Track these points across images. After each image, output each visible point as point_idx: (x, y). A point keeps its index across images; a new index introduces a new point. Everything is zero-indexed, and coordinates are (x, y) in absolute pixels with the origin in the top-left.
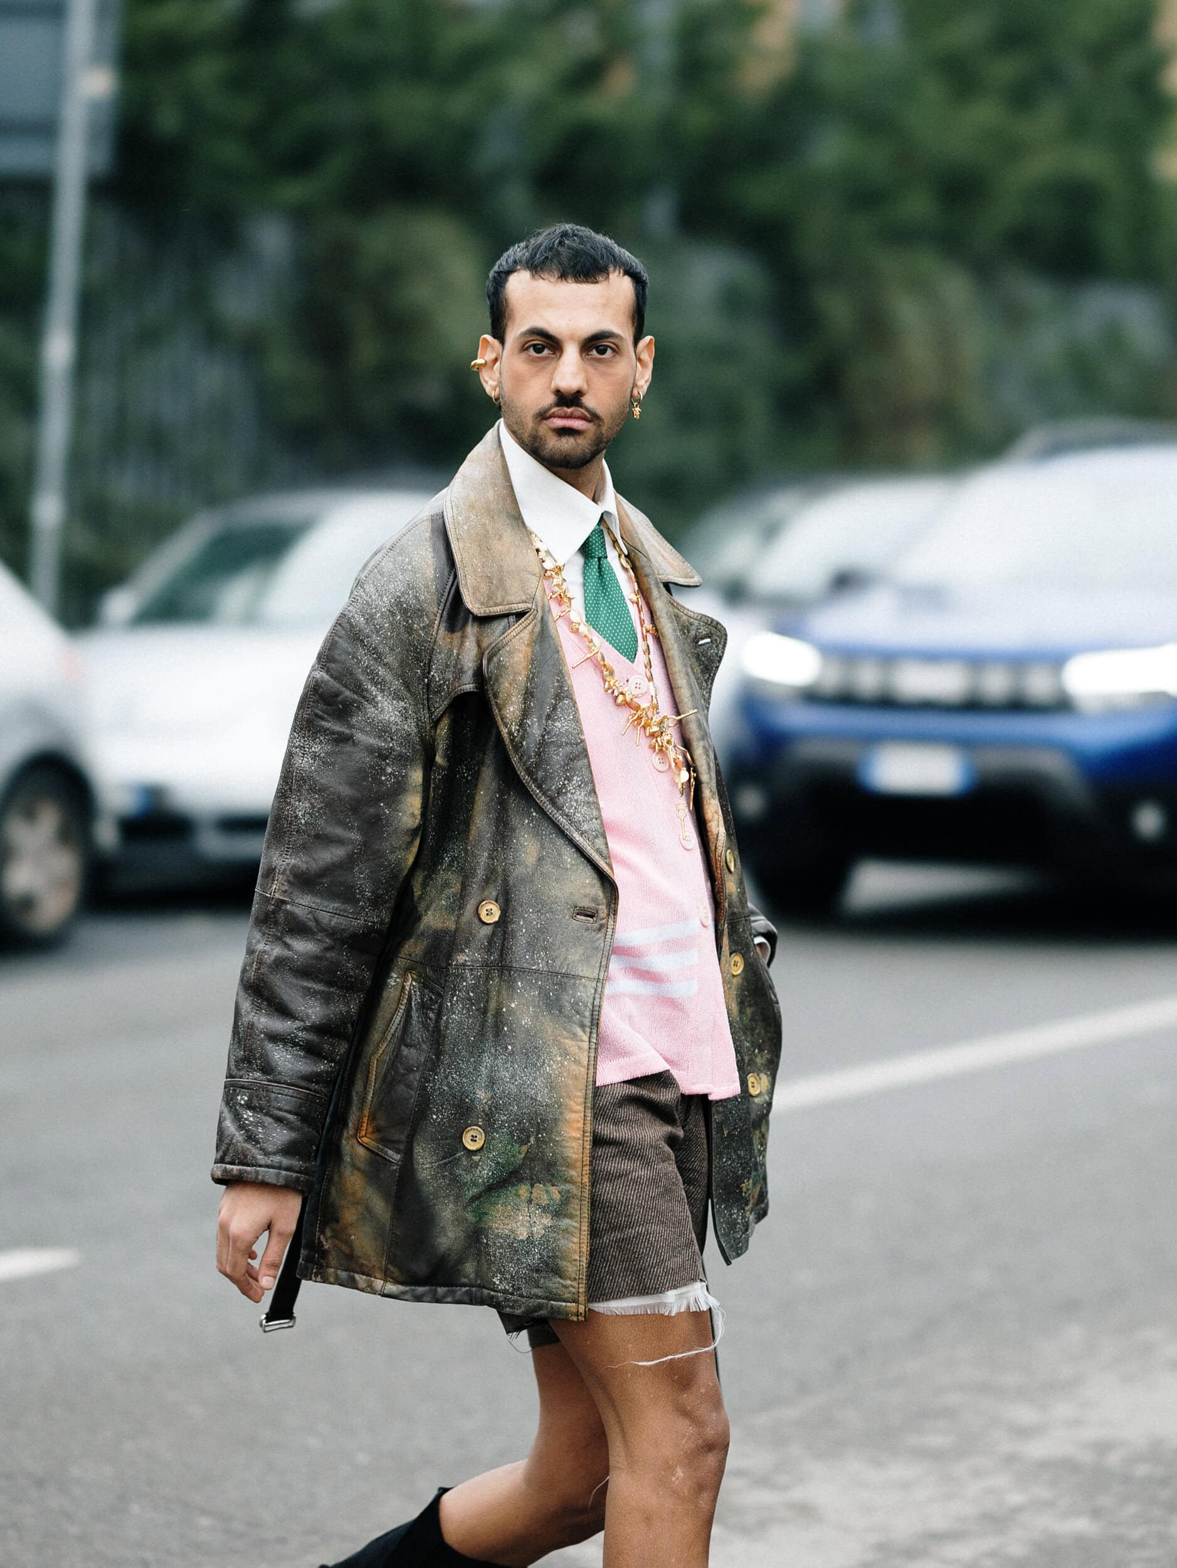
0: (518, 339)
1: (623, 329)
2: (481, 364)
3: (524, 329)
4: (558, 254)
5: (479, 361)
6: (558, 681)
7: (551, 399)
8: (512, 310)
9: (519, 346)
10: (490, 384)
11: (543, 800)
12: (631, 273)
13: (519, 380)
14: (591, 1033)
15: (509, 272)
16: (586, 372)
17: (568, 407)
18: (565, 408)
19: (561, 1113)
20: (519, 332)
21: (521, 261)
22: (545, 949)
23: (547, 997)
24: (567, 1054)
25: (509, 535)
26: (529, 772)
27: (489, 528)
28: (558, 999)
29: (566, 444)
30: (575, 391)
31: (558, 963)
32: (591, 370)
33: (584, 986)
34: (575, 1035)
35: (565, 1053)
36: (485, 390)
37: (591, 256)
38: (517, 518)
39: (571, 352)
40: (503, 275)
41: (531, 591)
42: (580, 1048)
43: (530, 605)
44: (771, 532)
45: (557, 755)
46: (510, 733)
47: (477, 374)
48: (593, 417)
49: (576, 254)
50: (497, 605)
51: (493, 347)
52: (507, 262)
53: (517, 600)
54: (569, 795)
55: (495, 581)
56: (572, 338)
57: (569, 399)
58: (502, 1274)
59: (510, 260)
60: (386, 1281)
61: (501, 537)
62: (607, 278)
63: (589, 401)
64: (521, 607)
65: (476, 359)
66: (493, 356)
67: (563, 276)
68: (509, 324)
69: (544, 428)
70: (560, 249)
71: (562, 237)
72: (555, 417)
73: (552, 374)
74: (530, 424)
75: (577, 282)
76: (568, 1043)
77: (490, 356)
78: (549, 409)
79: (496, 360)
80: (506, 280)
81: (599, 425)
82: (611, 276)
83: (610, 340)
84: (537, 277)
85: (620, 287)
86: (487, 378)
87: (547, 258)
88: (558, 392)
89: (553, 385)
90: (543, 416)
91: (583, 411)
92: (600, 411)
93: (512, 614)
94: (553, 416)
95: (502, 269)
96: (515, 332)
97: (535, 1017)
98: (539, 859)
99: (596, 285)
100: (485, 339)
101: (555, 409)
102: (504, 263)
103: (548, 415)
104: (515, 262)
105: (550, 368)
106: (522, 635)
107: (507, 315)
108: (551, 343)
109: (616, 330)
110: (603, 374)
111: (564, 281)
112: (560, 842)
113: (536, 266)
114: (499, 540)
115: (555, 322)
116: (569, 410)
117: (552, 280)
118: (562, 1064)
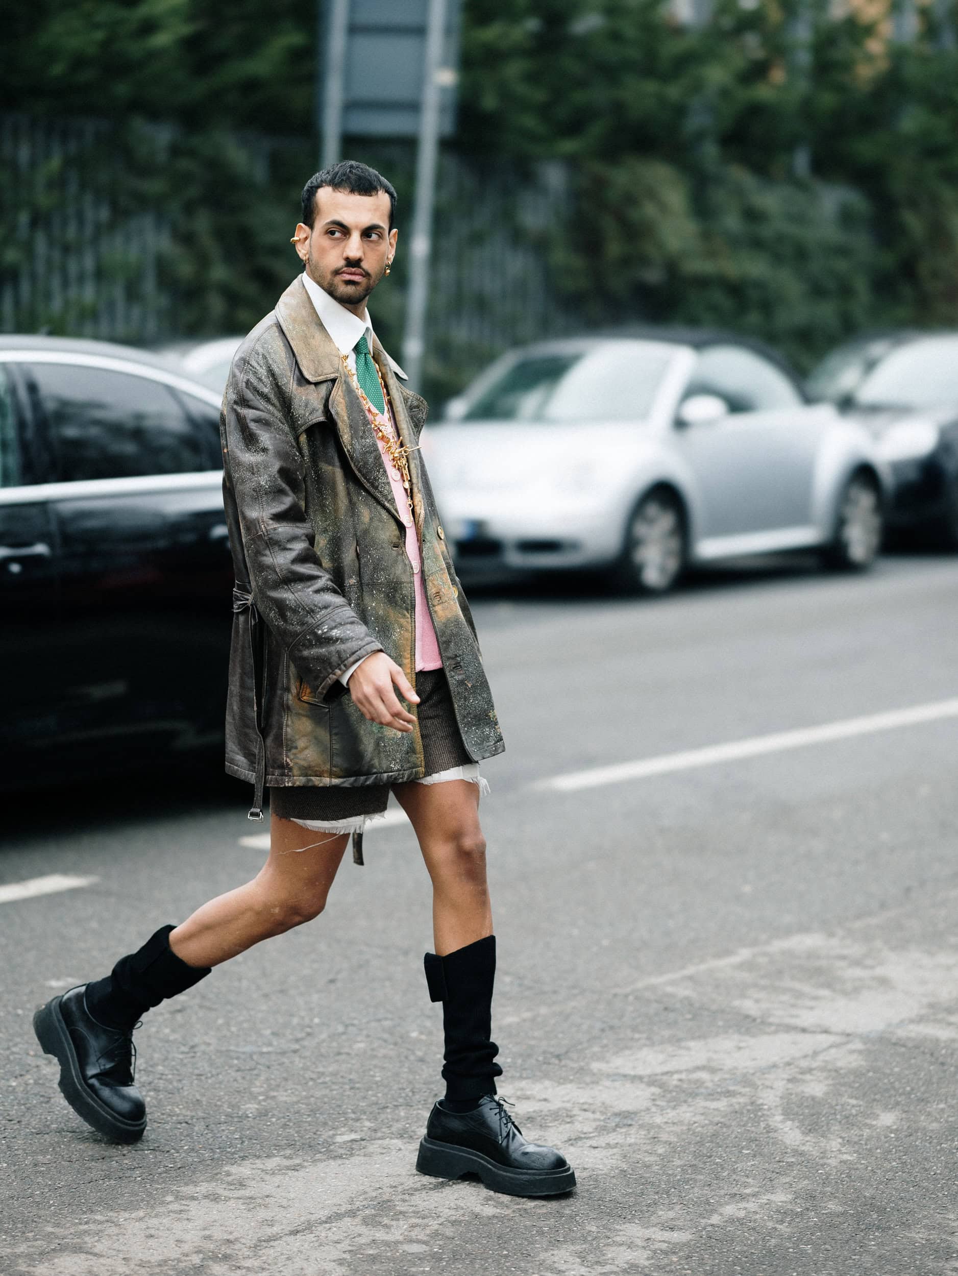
0: (324, 226)
1: (385, 225)
2: (297, 240)
3: (328, 220)
4: (349, 178)
5: (296, 238)
6: (362, 416)
7: (342, 263)
8: (320, 209)
9: (325, 230)
10: (302, 251)
11: (367, 485)
12: (387, 191)
13: (323, 251)
14: (411, 613)
15: (319, 186)
16: (363, 248)
17: (353, 268)
18: (351, 269)
19: (402, 661)
20: (325, 223)
21: (325, 181)
22: (383, 570)
23: (388, 597)
24: (402, 627)
25: (318, 335)
26: (360, 471)
27: (307, 332)
28: (394, 597)
29: (350, 289)
30: (358, 258)
31: (392, 577)
32: (365, 246)
33: (406, 587)
34: (405, 615)
35: (401, 627)
36: (298, 255)
37: (369, 180)
38: (321, 325)
39: (356, 237)
40: (314, 189)
41: (336, 366)
42: (407, 622)
43: (337, 375)
44: (870, 366)
45: (371, 458)
46: (348, 451)
47: (294, 246)
48: (367, 275)
49: (360, 178)
50: (320, 376)
51: (305, 231)
52: (316, 180)
53: (330, 372)
54: (380, 480)
55: (317, 362)
56: (357, 227)
57: (353, 263)
58: (395, 760)
59: (319, 180)
60: (331, 778)
61: (314, 336)
62: (377, 194)
63: (364, 265)
64: (333, 376)
65: (294, 237)
66: (304, 236)
67: (352, 191)
68: (318, 217)
69: (338, 279)
70: (350, 175)
71: (350, 168)
72: (345, 273)
73: (344, 248)
74: (329, 276)
75: (360, 195)
76: (402, 621)
77: (303, 236)
78: (342, 268)
79: (306, 238)
80: (316, 192)
81: (369, 279)
82: (379, 193)
83: (378, 230)
84: (336, 190)
85: (383, 200)
86: (300, 249)
87: (342, 180)
88: (347, 259)
89: (345, 255)
90: (337, 272)
91: (361, 270)
92: (370, 271)
93: (329, 380)
94: (344, 272)
95: (313, 185)
96: (321, 223)
97: (384, 610)
98: (371, 519)
99: (371, 198)
100: (300, 225)
101: (345, 269)
102: (315, 182)
103: (340, 271)
104: (322, 181)
105: (343, 244)
106: (339, 393)
107: (316, 212)
108: (343, 230)
109: (382, 224)
110: (372, 249)
111: (353, 194)
112: (379, 507)
113: (336, 184)
114: (313, 339)
115: (347, 218)
116: (353, 270)
117: (346, 193)
118: (401, 633)
